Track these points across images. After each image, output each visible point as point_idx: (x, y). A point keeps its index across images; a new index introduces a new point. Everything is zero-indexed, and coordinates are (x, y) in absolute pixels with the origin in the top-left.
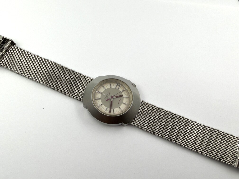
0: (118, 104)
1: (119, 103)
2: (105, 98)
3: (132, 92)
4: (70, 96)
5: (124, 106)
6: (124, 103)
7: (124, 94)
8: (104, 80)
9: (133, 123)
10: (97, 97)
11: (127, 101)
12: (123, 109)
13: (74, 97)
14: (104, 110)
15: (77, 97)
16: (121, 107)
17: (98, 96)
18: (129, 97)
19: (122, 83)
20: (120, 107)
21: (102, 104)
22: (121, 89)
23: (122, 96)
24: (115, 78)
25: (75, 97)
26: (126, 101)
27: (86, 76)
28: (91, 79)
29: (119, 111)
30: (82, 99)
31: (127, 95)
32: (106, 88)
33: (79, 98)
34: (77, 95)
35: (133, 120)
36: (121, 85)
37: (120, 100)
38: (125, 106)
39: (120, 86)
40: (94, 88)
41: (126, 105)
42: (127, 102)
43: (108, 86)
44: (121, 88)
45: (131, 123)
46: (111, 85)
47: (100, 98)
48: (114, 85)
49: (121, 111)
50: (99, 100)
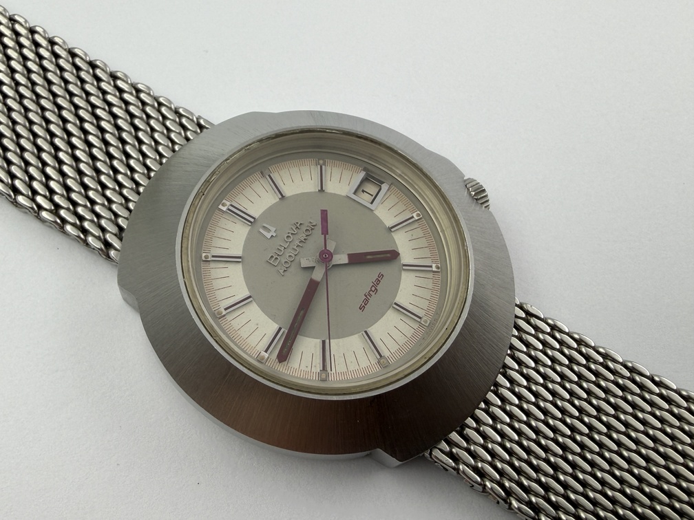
0: (362, 308)
1: (366, 301)
2: (273, 260)
3: (467, 236)
4: (44, 214)
5: (402, 326)
6: (400, 308)
7: (407, 246)
8: (278, 136)
9: (451, 455)
10: (217, 242)
11: (427, 294)
12: (394, 347)
13: (69, 228)
14: (253, 341)
15: (85, 231)
16: (378, 331)
17: (226, 235)
18: (442, 270)
19: (399, 171)
20: (371, 330)
21: (246, 293)
22: (387, 211)
23: (391, 256)
24: (359, 129)
25: (74, 225)
26: (420, 292)
27: (170, 102)
28: (201, 127)
29: (364, 363)
30: (115, 243)
31: (427, 253)
32: (288, 191)
33: (98, 238)
34: (88, 216)
35: (454, 436)
36: (394, 183)
37: (378, 281)
38: (409, 332)
39: (385, 187)
40: (207, 181)
41: (416, 326)
42: (425, 304)
43: (307, 176)
44: (389, 203)
45: (437, 453)
46: (327, 177)
47: (240, 253)
48: (347, 174)
49: (374, 361)
50: (231, 267)
